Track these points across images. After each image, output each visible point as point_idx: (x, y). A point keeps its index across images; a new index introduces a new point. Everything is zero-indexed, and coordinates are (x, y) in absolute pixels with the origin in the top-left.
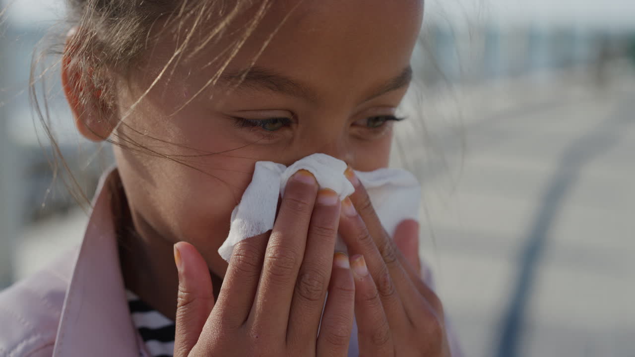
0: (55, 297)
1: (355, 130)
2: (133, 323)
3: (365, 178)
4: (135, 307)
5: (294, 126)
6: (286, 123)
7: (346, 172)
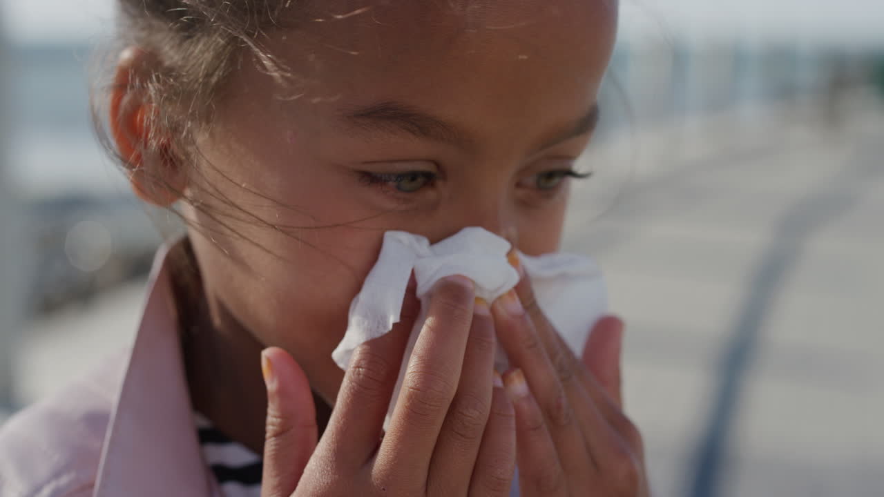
0: (95, 421)
1: (520, 193)
2: (203, 458)
3: (532, 265)
4: (207, 437)
5: (439, 183)
6: (428, 179)
7: (509, 254)
